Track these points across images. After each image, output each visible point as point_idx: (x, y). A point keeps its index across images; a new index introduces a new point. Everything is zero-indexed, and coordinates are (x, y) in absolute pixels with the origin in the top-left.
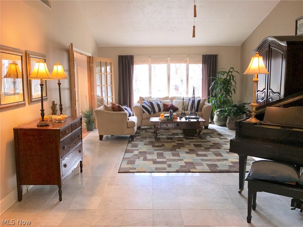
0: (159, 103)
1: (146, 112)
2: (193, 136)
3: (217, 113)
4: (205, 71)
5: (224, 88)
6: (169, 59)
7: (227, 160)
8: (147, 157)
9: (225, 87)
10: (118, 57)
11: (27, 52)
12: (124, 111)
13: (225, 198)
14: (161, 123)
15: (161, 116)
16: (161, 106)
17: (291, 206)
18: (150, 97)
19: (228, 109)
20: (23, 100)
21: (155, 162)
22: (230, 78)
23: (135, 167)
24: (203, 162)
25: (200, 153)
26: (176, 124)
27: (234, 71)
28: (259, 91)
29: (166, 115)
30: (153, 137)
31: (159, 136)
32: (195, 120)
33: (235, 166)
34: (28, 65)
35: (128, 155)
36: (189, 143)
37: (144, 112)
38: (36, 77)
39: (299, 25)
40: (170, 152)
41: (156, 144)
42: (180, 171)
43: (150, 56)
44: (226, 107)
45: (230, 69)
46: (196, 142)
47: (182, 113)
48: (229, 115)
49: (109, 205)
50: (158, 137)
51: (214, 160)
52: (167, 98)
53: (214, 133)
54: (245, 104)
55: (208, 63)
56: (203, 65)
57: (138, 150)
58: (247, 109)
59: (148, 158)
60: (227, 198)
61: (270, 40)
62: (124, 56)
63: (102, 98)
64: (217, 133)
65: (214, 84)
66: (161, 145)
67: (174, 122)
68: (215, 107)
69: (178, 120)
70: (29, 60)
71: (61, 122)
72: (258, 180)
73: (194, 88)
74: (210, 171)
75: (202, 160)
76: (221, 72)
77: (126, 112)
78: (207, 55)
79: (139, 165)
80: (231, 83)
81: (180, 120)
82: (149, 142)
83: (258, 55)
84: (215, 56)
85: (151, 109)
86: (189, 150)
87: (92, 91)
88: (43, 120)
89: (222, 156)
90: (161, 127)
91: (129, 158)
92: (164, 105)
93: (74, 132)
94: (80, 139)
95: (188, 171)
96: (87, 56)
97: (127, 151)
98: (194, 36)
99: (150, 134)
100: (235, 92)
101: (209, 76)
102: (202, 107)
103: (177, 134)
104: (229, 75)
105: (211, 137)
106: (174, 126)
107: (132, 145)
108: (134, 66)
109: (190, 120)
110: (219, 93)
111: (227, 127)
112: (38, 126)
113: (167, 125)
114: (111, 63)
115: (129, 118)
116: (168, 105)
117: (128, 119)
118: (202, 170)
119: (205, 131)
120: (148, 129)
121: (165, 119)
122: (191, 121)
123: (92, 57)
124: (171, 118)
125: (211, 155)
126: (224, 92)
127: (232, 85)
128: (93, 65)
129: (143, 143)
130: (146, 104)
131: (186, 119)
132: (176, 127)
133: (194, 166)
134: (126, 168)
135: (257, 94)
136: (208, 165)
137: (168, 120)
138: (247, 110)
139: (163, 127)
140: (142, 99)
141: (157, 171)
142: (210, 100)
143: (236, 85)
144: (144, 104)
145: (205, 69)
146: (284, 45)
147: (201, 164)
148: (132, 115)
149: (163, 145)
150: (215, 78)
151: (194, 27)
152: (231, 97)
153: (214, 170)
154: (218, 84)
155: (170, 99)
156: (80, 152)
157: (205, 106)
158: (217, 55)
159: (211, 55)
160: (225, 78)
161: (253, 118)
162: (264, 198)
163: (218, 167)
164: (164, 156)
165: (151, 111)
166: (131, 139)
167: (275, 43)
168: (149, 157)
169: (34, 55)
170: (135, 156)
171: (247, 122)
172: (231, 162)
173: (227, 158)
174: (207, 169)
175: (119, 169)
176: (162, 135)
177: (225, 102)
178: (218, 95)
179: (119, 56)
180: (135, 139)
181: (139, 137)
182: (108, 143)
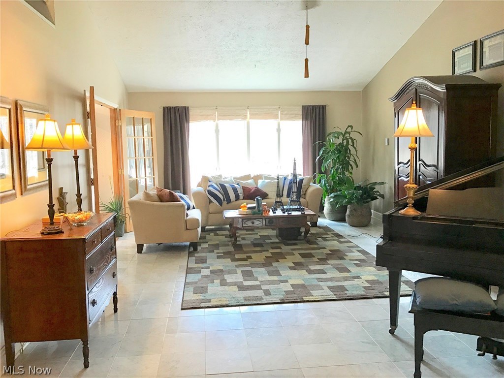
0: (236, 186)
1: (215, 201)
2: (296, 239)
3: (331, 200)
4: (306, 131)
5: (339, 160)
6: (248, 113)
7: (358, 277)
8: (225, 278)
9: (341, 158)
10: (162, 110)
11: (18, 101)
12: (180, 201)
13: (369, 343)
14: (243, 219)
15: (242, 207)
16: (240, 191)
17: (477, 350)
18: (220, 176)
19: (349, 193)
20: (12, 188)
21: (242, 288)
22: (348, 142)
23: (208, 298)
24: (321, 284)
25: (312, 268)
26: (267, 220)
27: (355, 131)
28: (401, 163)
29: (249, 206)
30: (230, 243)
31: (240, 241)
32: (299, 213)
33: (373, 288)
34: (20, 125)
35: (193, 278)
36: (291, 251)
37: (211, 202)
38: (41, 147)
39: (458, 58)
40: (263, 269)
41: (237, 256)
42: (286, 301)
43: (216, 108)
44: (345, 190)
45: (347, 129)
46: (302, 249)
47: (277, 202)
48: (349, 203)
49: (176, 368)
50: (238, 243)
51: (338, 280)
52: (248, 177)
53: (328, 233)
54: (375, 184)
55: (311, 120)
56: (304, 122)
57: (209, 268)
58: (378, 192)
59: (228, 281)
60: (373, 344)
61: (419, 82)
62: (172, 107)
63: (137, 180)
64: (332, 232)
65: (323, 153)
66: (246, 257)
67: (265, 216)
68: (326, 191)
69: (271, 214)
70: (21, 117)
71: (83, 225)
72: (430, 311)
73: (295, 160)
74: (336, 298)
75: (319, 279)
76: (332, 133)
77: (183, 202)
78: (309, 106)
79: (215, 294)
80: (350, 150)
81: (274, 213)
82: (224, 253)
83: (414, 106)
84: (323, 108)
85: (223, 196)
86: (294, 263)
87: (119, 168)
88: (52, 223)
89: (349, 271)
90: (242, 226)
91: (196, 283)
92: (244, 189)
93: (104, 241)
94: (113, 254)
95: (299, 300)
96: (110, 109)
97: (189, 271)
98: (307, 75)
99: (223, 238)
100: (357, 166)
101: (314, 141)
102: (306, 191)
103: (268, 237)
104: (346, 139)
105: (325, 240)
106: (264, 223)
107: (196, 260)
108: (190, 123)
109: (290, 212)
110: (332, 168)
111: (346, 223)
112: (42, 234)
113: (253, 223)
114: (151, 119)
115: (188, 212)
116: (250, 190)
117: (187, 214)
118: (322, 297)
119: (313, 230)
120: (219, 230)
121: (250, 211)
122: (292, 214)
123: (118, 110)
124: (259, 211)
125: (331, 272)
126: (340, 166)
127: (351, 154)
128: (120, 124)
129: (214, 255)
130: (214, 188)
131: (283, 210)
132: (268, 225)
133: (308, 290)
134: (194, 301)
135: (398, 168)
136: (330, 288)
137: (254, 213)
138: (378, 194)
139: (247, 225)
140: (206, 179)
141: (248, 303)
142: (317, 179)
143: (358, 153)
144: (211, 189)
145: (306, 129)
146: (439, 90)
147: (318, 288)
148: (192, 207)
149: (250, 257)
150: (324, 143)
151: (307, 60)
152: (351, 173)
153: (341, 296)
154: (329, 152)
155: (252, 178)
156: (114, 277)
157: (310, 190)
158: (326, 106)
159: (315, 106)
160: (340, 143)
161: (410, 208)
162: (431, 339)
163: (348, 291)
164: (255, 276)
165: (222, 199)
166: (192, 249)
167: (426, 87)
168: (229, 278)
169: (30, 107)
170: (205, 279)
171: (401, 214)
172: (366, 281)
173: (359, 275)
174: (330, 295)
175: (182, 303)
176: (243, 239)
177: (341, 182)
178: (331, 171)
179: (164, 108)
180: (199, 248)
181: (206, 245)
182: (153, 257)
